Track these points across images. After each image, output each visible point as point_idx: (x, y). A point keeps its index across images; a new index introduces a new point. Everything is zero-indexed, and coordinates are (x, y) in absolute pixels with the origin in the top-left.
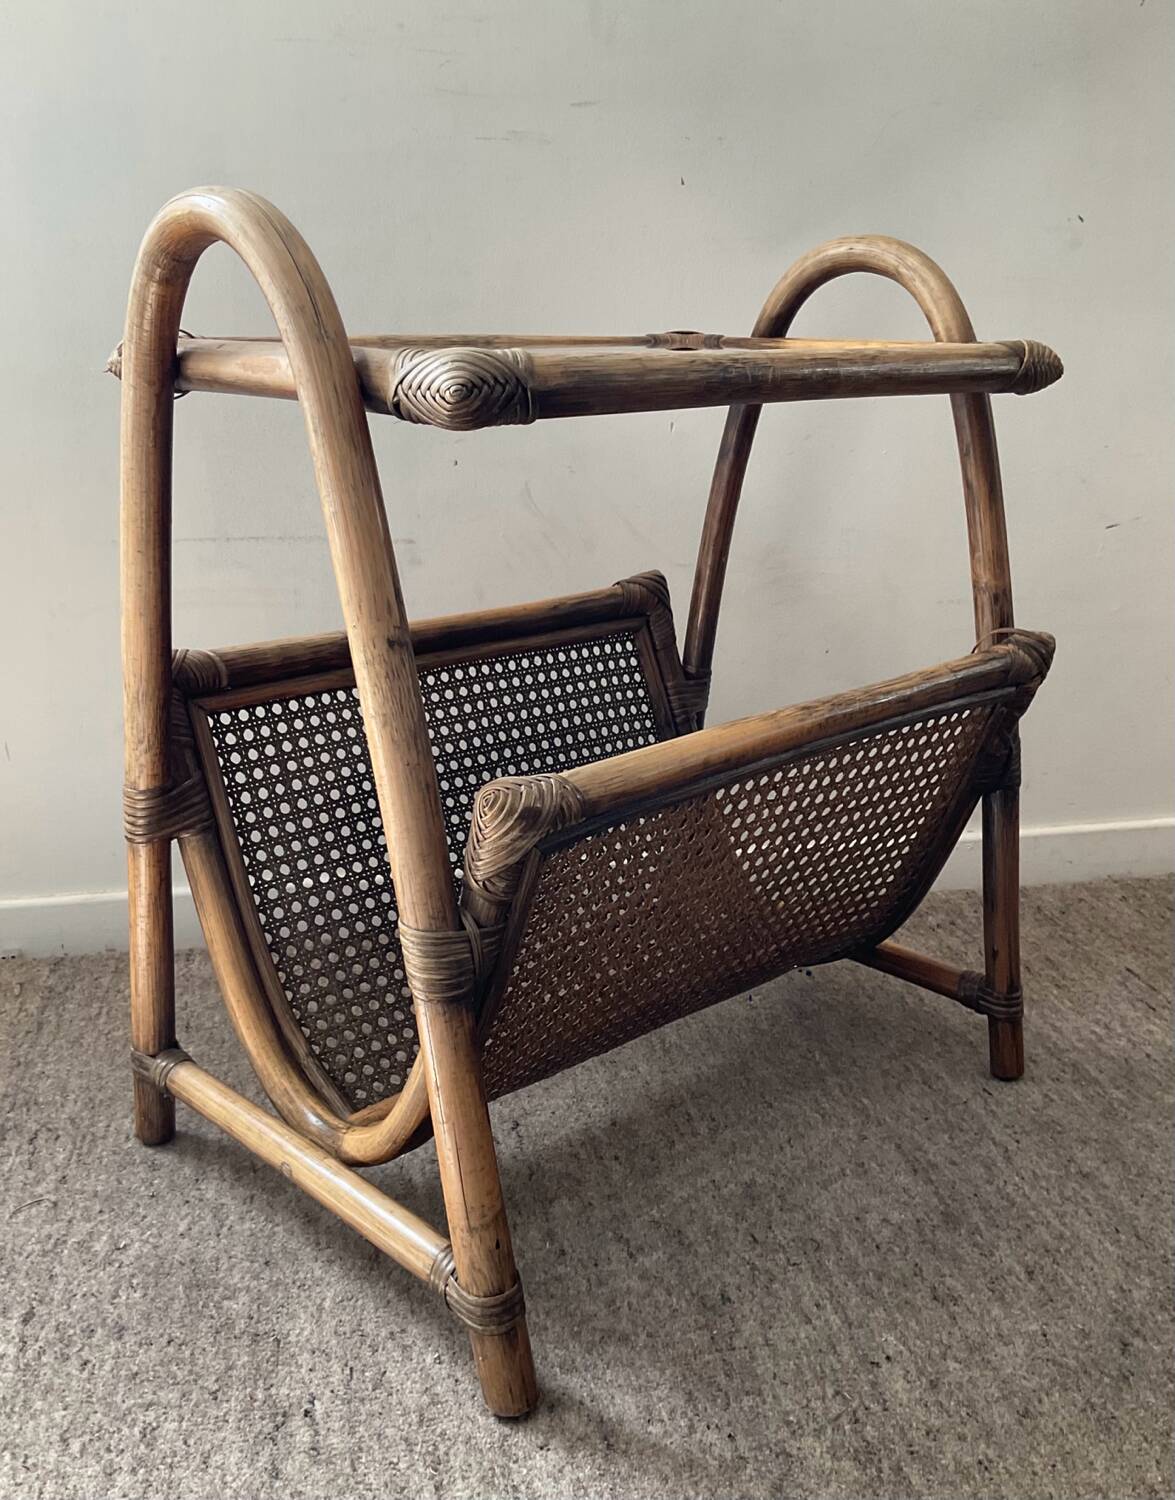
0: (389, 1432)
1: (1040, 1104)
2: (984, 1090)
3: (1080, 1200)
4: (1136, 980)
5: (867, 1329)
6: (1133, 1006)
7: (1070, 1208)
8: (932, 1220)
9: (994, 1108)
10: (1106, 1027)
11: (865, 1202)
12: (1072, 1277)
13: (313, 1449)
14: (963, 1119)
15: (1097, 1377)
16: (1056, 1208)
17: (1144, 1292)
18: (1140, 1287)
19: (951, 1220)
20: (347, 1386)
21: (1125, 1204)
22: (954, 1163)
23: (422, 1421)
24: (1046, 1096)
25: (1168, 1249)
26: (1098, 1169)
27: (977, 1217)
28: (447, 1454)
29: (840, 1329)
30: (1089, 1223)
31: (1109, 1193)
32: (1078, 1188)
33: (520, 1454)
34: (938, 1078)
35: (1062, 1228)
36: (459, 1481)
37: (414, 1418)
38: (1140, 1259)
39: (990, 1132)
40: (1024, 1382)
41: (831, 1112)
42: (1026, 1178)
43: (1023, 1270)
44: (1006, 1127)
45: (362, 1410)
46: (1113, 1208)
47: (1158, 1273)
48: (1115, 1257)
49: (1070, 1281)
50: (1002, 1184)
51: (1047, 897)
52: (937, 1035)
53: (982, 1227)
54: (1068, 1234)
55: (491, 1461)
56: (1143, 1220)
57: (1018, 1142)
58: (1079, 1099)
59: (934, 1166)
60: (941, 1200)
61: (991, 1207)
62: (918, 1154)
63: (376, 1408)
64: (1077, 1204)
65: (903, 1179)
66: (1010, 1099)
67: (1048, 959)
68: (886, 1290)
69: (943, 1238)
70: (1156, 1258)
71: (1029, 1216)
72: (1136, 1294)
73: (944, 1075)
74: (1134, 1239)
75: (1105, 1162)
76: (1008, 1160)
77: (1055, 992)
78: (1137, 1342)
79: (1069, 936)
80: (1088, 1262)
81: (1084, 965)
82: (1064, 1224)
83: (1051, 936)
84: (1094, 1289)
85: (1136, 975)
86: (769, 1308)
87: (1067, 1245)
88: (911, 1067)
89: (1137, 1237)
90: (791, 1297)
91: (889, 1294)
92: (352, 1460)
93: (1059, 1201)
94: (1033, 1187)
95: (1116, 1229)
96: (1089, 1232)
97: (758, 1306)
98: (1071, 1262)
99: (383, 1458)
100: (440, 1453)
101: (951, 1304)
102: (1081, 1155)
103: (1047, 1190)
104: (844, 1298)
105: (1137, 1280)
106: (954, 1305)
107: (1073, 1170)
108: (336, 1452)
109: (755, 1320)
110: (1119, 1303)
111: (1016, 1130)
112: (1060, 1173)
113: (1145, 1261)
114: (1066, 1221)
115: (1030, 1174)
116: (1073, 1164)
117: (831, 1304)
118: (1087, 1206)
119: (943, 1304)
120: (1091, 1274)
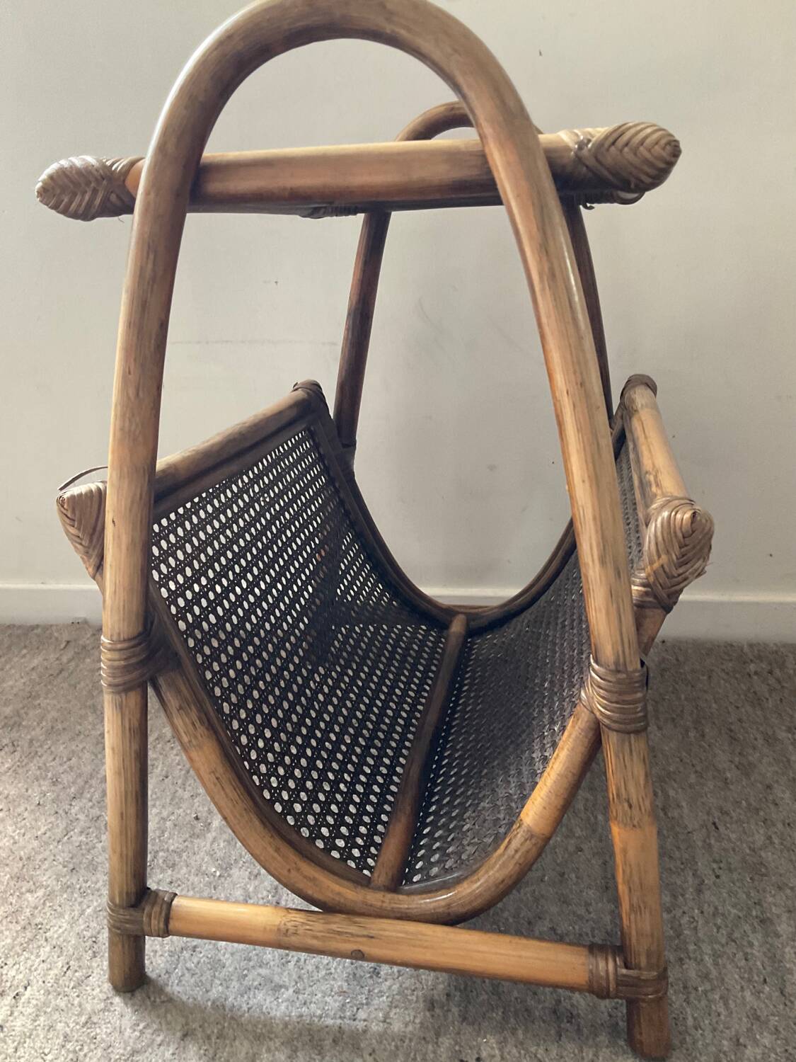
0: (60, 1026)
1: (759, 844)
2: (714, 824)
3: (745, 943)
7: (731, 948)
8: (594, 937)
9: (713, 842)
12: (695, 1019)
14: (678, 848)
16: (717, 947)
17: (759, 1051)
18: (756, 1043)
21: (787, 957)
23: (87, 1022)
24: (769, 838)
26: (778, 916)
28: (85, 1055)
29: (453, 1021)
30: (741, 968)
32: (749, 932)
34: (679, 806)
35: (712, 968)
37: (83, 1019)
38: (773, 1015)
39: (697, 863)
42: (706, 914)
44: (715, 861)
46: (773, 958)
47: (783, 1033)
48: (748, 1007)
49: (690, 1022)
50: (680, 913)
52: (699, 768)
54: (715, 974)
57: (718, 877)
63: (62, 1005)
64: (740, 947)
65: (591, 894)
66: (733, 836)
68: (515, 994)
70: (789, 1017)
71: (687, 951)
72: (749, 1051)
73: (684, 804)
74: (777, 994)
75: (789, 911)
76: (699, 891)
80: (719, 1007)
82: (716, 964)
84: (710, 1036)
86: (407, 989)
87: (708, 986)
88: (660, 792)
89: (782, 993)
90: (430, 983)
91: (516, 999)
92: (19, 1044)
93: (724, 941)
94: (707, 922)
95: (765, 980)
96: (737, 977)
97: (398, 985)
98: (704, 1003)
99: (40, 1048)
100: (82, 1054)
101: (565, 1021)
102: (770, 899)
103: (719, 928)
104: (475, 993)
105: (758, 1037)
106: (568, 1022)
107: (754, 913)
108: (13, 1033)
109: (387, 997)
110: (726, 1056)
111: (722, 865)
112: (741, 914)
113: (777, 1018)
114: (720, 961)
115: (712, 910)
116: (758, 907)
117: (460, 996)
118: (749, 950)
119: (558, 1019)
120: (715, 1020)
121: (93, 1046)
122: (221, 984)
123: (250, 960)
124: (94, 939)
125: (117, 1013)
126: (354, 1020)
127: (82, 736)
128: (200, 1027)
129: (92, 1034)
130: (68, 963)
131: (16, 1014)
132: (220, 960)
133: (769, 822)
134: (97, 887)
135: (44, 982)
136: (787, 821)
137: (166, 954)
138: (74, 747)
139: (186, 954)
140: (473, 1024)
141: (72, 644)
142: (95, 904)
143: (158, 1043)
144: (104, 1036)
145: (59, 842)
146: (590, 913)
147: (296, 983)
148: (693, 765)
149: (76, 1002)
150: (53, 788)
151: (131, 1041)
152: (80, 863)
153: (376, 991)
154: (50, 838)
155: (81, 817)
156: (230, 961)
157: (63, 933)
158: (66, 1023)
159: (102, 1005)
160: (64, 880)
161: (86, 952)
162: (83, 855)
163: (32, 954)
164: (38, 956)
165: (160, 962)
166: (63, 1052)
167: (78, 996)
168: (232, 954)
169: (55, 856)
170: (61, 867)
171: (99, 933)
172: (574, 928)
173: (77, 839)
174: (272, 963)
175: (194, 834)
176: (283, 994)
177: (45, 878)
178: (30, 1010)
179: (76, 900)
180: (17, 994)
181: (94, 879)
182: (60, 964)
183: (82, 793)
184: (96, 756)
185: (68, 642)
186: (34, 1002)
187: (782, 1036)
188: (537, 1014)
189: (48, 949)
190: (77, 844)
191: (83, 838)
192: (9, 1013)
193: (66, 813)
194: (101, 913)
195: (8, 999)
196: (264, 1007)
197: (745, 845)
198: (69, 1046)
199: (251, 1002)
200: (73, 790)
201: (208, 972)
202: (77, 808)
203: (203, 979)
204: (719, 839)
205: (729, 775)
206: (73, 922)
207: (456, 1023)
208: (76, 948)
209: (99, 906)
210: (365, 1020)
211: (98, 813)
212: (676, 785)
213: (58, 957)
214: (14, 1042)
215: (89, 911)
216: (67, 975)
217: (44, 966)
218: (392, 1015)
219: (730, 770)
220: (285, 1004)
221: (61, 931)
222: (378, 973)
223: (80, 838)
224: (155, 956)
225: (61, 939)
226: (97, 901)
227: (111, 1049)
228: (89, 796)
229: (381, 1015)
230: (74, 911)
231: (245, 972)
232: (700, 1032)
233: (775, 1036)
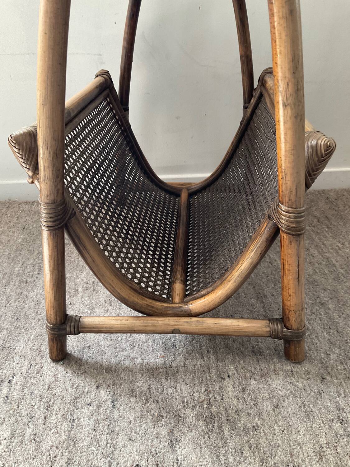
0: (36, 392)
1: (311, 273)
3: (318, 314)
7: (313, 317)
10: (343, 244)
12: (308, 347)
13: (6, 397)
15: (309, 392)
16: (308, 316)
17: (335, 356)
18: (334, 353)
20: (27, 372)
21: (336, 317)
22: (273, 295)
23: (49, 388)
24: (315, 270)
26: (328, 301)
28: (53, 403)
29: (213, 362)
30: (319, 324)
31: (330, 312)
32: (318, 309)
33: (80, 406)
35: (309, 325)
36: (54, 416)
37: (46, 387)
38: (337, 341)
40: (279, 392)
45: (29, 382)
46: (330, 318)
47: (343, 348)
48: (327, 339)
51: (332, 194)
54: (311, 328)
55: (68, 408)
56: (341, 324)
58: (327, 272)
59: (265, 296)
62: (260, 291)
63: (34, 381)
65: (253, 301)
67: (327, 217)
70: (343, 341)
72: (332, 357)
73: (278, 260)
75: (331, 299)
77: (327, 230)
78: (328, 378)
79: (336, 208)
80: (316, 341)
81: (339, 220)
82: (310, 324)
83: (330, 208)
84: (316, 353)
86: (189, 351)
89: (337, 331)
90: (198, 347)
91: (236, 348)
92: (19, 403)
95: (330, 327)
96: (319, 328)
97: (185, 350)
98: (309, 340)
99: (30, 403)
100: (51, 403)
101: (259, 355)
102: (322, 295)
104: (218, 349)
105: (334, 350)
106: (260, 355)
107: (318, 301)
108: (14, 399)
109: (183, 356)
110: (324, 360)
112: (313, 302)
113: (338, 342)
114: (311, 322)
116: (319, 299)
117: (213, 351)
118: (320, 316)
119: (255, 354)
120: (316, 346)
121: (55, 399)
123: (116, 348)
124: (39, 350)
125: (61, 381)
126: (171, 367)
128: (103, 382)
129: (53, 393)
130: (30, 363)
131: (12, 390)
132: (103, 351)
133: (312, 264)
134: (32, 325)
135: (21, 373)
140: (222, 361)
142: (34, 333)
143: (86, 392)
144: (59, 393)
145: (5, 307)
146: (255, 309)
147: (141, 355)
151: (73, 393)
152: (20, 315)
153: (177, 354)
155: (13, 294)
156: (108, 350)
157: (23, 349)
158: (38, 390)
160: (15, 324)
161: (37, 356)
162: (20, 311)
163: (10, 361)
164: (14, 362)
166: (42, 404)
168: (108, 347)
169: (5, 313)
170: (10, 319)
171: (40, 347)
172: (250, 316)
173: (15, 304)
174: (127, 348)
175: (71, 295)
177: (4, 325)
178: (18, 387)
179: (23, 333)
180: (9, 381)
182: (26, 364)
183: (9, 282)
184: (10, 264)
186: (20, 383)
187: (342, 349)
188: (246, 353)
189: (18, 357)
190: (15, 307)
191: (17, 303)
192: (9, 390)
193: (4, 293)
194: (38, 337)
195: (6, 384)
196: (130, 368)
198: (43, 400)
200: (4, 281)
201: (99, 357)
202: (9, 290)
206: (26, 344)
207: (215, 362)
208: (31, 355)
209: (36, 334)
210: (176, 367)
211: (21, 291)
212: (272, 253)
213: (24, 361)
214: (16, 403)
215: (32, 337)
216: (31, 368)
217: (19, 365)
218: (187, 363)
221: (21, 348)
222: (175, 346)
223: (16, 304)
225: (23, 352)
226: (34, 332)
227: (65, 398)
228: (13, 283)
229: (182, 364)
230: (24, 338)
231: (116, 354)
232: (312, 352)
233: (340, 349)
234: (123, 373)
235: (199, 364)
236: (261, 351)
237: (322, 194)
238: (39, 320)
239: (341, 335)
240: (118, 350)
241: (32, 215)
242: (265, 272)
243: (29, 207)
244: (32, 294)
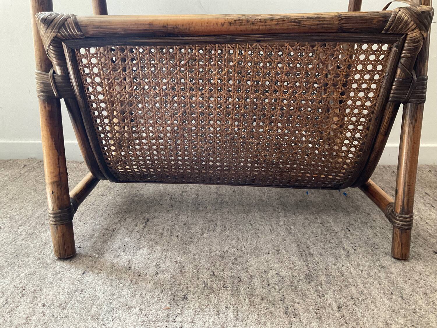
1: (370, 236)
2: (347, 228)
3: (377, 277)
4: (429, 197)
5: (244, 323)
6: (425, 205)
7: (371, 280)
8: (300, 277)
9: (349, 236)
11: (272, 265)
12: (361, 313)
14: (333, 238)
16: (363, 279)
18: (396, 322)
19: (309, 278)
21: (400, 282)
22: (321, 255)
24: (375, 234)
25: (417, 306)
26: (390, 265)
27: (323, 278)
29: (231, 321)
30: (378, 288)
31: (392, 276)
32: (377, 272)
34: (328, 222)
35: (364, 289)
38: (401, 309)
39: (343, 244)
41: (276, 230)
42: (354, 265)
43: (336, 305)
44: (352, 243)
46: (393, 283)
48: (387, 306)
49: (359, 314)
50: (341, 266)
52: (334, 208)
53: (323, 283)
54: (366, 291)
56: (407, 290)
57: (355, 250)
59: (311, 255)
60: (309, 269)
61: (331, 275)
62: (306, 250)
64: (375, 279)
65: (295, 259)
66: (358, 233)
69: (302, 286)
70: (409, 310)
71: (348, 281)
73: (331, 222)
74: (400, 299)
75: (394, 263)
76: (348, 256)
80: (372, 307)
82: (365, 287)
84: (372, 320)
85: (429, 195)
86: (203, 305)
87: (363, 297)
88: (318, 218)
90: (216, 302)
91: (264, 307)
93: (366, 277)
94: (355, 269)
95: (392, 293)
96: (377, 292)
97: (198, 303)
98: (363, 306)
101: (293, 317)
102: (383, 258)
103: (362, 271)
104: (241, 306)
105: (396, 320)
106: (294, 317)
107: (377, 264)
109: (193, 310)
111: (356, 245)
112: (371, 265)
113: (403, 310)
114: (367, 286)
115: (356, 263)
116: (378, 262)
117: (233, 307)
118: (380, 280)
119: (289, 316)
120: (372, 313)
122: (97, 308)
123: (114, 295)
124: (24, 288)
125: (33, 324)
126: (175, 322)
127: (28, 201)
130: (6, 300)
132: (96, 296)
133: (373, 227)
134: (28, 263)
136: (381, 227)
137: (66, 294)
138: (23, 205)
139: (77, 293)
140: (242, 320)
141: (27, 166)
142: (27, 271)
145: (9, 244)
146: (296, 266)
147: (141, 305)
148: (331, 207)
149: (9, 320)
150: (10, 221)
152: (20, 253)
153: (186, 307)
154: (5, 242)
155: (24, 233)
156: (102, 296)
159: (25, 321)
161: (18, 294)
162: (22, 249)
165: (61, 297)
167: (10, 317)
168: (104, 293)
170: (9, 255)
171: (27, 285)
172: (288, 273)
173: (19, 242)
174: (126, 296)
175: (84, 239)
176: (133, 311)
179: (15, 270)
181: (27, 260)
183: (25, 223)
184: (35, 208)
185: (25, 165)
187: (408, 319)
188: (277, 314)
190: (20, 245)
191: (23, 242)
193: (15, 232)
196: (122, 318)
197: (364, 237)
199: (114, 316)
200: (20, 222)
201: (90, 302)
202: (22, 230)
203: (87, 305)
204: (352, 234)
205: (349, 210)
206: (13, 280)
207: (233, 320)
208: (12, 292)
210: (181, 322)
211: (33, 232)
215: (22, 275)
216: (5, 306)
218: (196, 318)
219: (349, 208)
220: (134, 316)
221: (4, 285)
222: (187, 298)
224: (59, 295)
225: (4, 289)
226: (28, 270)
228: (29, 224)
229: (190, 319)
230: (13, 275)
231: (111, 301)
232: (365, 319)
233: (405, 319)
234: (111, 322)
235: (211, 320)
236: (297, 313)
237: (388, 169)
238: (39, 259)
239: (407, 303)
240: (115, 297)
241: (77, 171)
242: (315, 231)
243: (77, 165)
244: (43, 235)
